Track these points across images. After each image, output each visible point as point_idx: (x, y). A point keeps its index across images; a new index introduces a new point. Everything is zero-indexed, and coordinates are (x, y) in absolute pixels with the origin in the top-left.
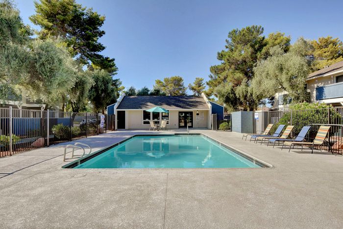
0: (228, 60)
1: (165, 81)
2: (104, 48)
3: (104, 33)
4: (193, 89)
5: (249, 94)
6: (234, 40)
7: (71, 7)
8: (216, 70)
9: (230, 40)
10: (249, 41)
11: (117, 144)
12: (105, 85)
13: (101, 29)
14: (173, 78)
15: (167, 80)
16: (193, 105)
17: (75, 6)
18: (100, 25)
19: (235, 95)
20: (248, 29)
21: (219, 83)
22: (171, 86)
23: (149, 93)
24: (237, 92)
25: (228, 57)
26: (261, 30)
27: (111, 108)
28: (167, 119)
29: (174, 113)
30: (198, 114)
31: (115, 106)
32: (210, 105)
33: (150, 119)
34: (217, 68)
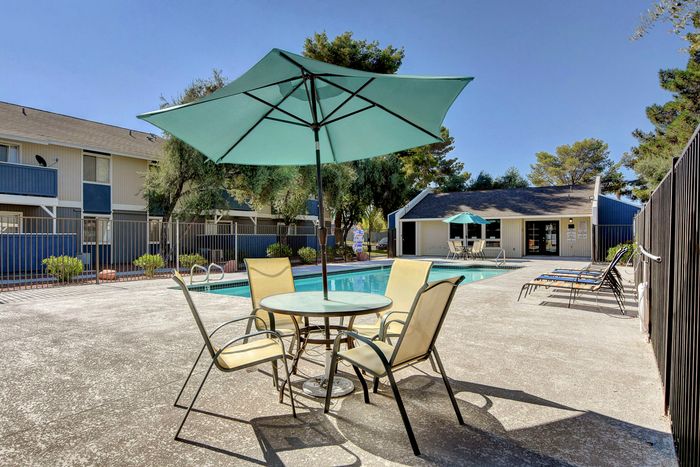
0: (680, 87)
1: (559, 153)
21: (661, 146)
22: (571, 164)
27: (393, 218)
28: (498, 236)
29: (513, 224)
30: (571, 226)
31: (399, 213)
32: (595, 204)
33: (462, 237)
34: (661, 110)
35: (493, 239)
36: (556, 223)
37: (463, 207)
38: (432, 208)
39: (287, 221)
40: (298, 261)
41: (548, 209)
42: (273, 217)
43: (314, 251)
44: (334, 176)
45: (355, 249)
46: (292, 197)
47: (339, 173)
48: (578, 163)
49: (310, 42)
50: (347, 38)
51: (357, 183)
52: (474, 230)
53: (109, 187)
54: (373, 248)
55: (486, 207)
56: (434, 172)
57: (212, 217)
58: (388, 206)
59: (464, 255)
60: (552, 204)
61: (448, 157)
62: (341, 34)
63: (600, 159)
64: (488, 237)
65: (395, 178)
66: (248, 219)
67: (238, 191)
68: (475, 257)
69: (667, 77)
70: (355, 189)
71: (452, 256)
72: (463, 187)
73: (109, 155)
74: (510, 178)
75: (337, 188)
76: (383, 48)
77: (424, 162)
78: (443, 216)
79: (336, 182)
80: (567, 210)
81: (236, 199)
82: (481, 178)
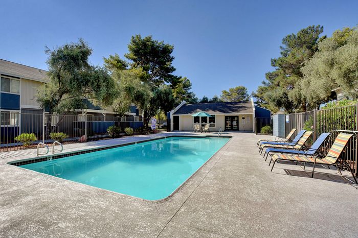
0: (280, 65)
1: (230, 91)
2: (175, 70)
3: (174, 59)
4: (256, 96)
5: (303, 97)
6: (289, 45)
7: (149, 43)
8: (270, 76)
9: (285, 46)
10: (305, 43)
11: (134, 143)
12: (166, 96)
13: (171, 55)
14: (237, 88)
15: (232, 90)
16: (235, 110)
17: (153, 42)
18: (170, 53)
19: (288, 98)
20: (304, 31)
21: (272, 88)
22: (235, 95)
23: (209, 101)
24: (289, 96)
25: (280, 63)
26: (320, 29)
27: (169, 114)
28: (214, 122)
29: (220, 117)
30: (243, 118)
31: (172, 112)
32: (254, 109)
33: (199, 123)
34: (271, 74)
35: (212, 123)
36: (237, 117)
37: (199, 110)
38: (186, 110)
39: (120, 115)
40: (124, 134)
41: (234, 111)
42: (113, 113)
43: (132, 129)
44: (143, 95)
45: (152, 128)
46: (123, 104)
47: (145, 93)
48: (237, 95)
49: (133, 38)
50: (150, 38)
51: (154, 99)
52: (204, 119)
53: (19, 95)
54: (160, 127)
55: (208, 110)
56: (184, 97)
57: (81, 113)
58: (167, 109)
59: (201, 131)
60: (235, 109)
61: (189, 91)
62: (148, 36)
63: (244, 94)
64: (210, 122)
65: (170, 97)
66: (101, 114)
67: (94, 100)
68: (206, 131)
69: (274, 62)
70: (153, 101)
71: (196, 131)
72: (197, 102)
73: (19, 78)
74: (215, 99)
75: (144, 100)
76: (165, 43)
77: (181, 93)
78: (191, 113)
79: (143, 98)
80: (241, 112)
81: (93, 104)
82: (204, 98)
